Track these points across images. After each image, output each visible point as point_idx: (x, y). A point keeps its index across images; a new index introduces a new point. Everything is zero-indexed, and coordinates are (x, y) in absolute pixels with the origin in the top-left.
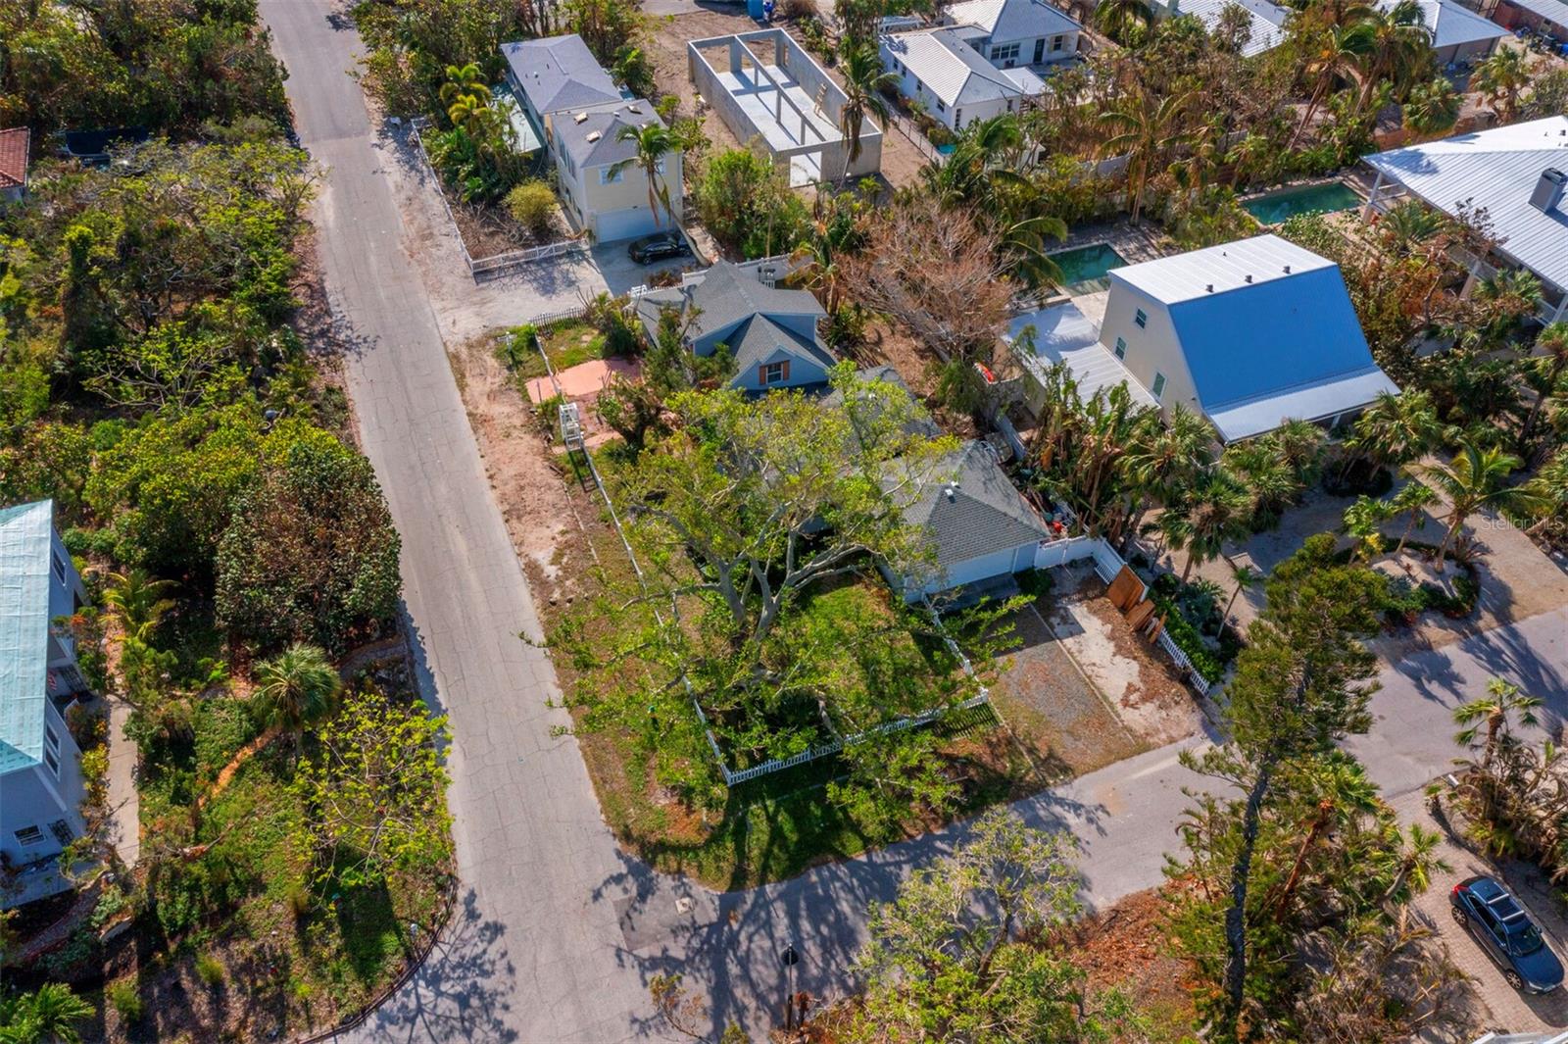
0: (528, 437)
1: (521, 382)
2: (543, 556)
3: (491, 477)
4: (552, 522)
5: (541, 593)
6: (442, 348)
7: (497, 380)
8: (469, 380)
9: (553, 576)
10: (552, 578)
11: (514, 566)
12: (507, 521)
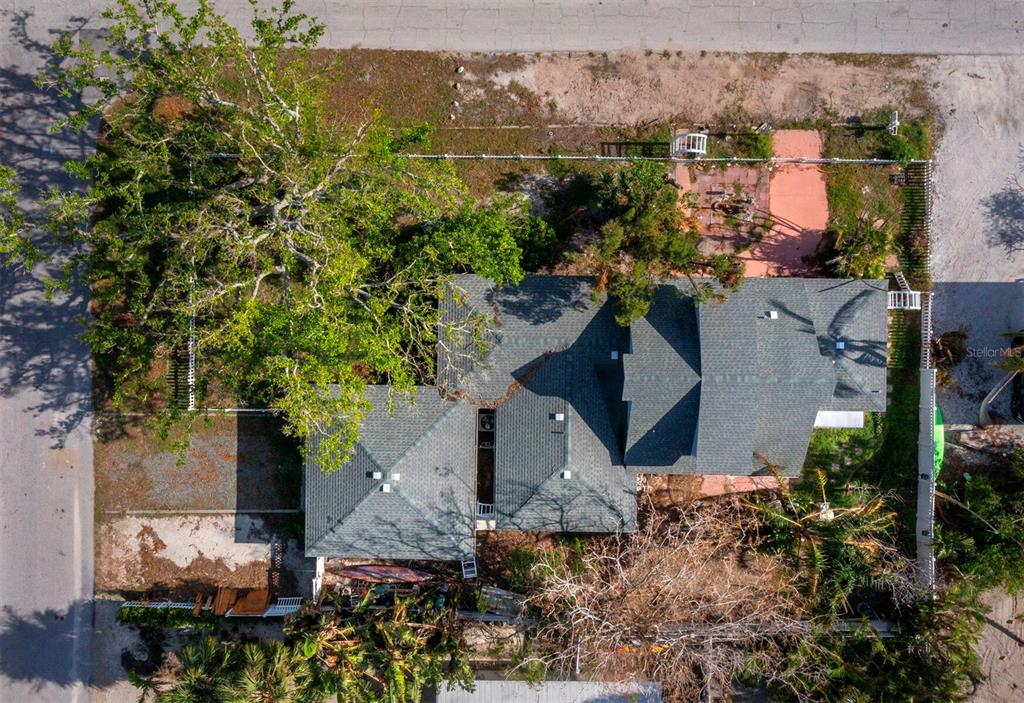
0: (719, 109)
1: (822, 126)
2: (527, 77)
3: (666, 54)
4: (572, 99)
5: (477, 62)
6: (926, 50)
7: (837, 101)
8: (849, 69)
9: (496, 80)
10: (493, 78)
11: (524, 46)
12: (591, 55)
